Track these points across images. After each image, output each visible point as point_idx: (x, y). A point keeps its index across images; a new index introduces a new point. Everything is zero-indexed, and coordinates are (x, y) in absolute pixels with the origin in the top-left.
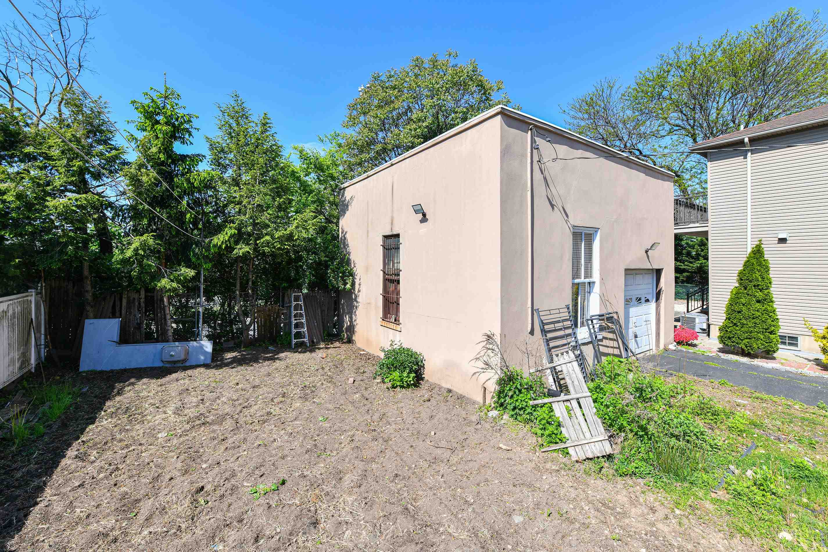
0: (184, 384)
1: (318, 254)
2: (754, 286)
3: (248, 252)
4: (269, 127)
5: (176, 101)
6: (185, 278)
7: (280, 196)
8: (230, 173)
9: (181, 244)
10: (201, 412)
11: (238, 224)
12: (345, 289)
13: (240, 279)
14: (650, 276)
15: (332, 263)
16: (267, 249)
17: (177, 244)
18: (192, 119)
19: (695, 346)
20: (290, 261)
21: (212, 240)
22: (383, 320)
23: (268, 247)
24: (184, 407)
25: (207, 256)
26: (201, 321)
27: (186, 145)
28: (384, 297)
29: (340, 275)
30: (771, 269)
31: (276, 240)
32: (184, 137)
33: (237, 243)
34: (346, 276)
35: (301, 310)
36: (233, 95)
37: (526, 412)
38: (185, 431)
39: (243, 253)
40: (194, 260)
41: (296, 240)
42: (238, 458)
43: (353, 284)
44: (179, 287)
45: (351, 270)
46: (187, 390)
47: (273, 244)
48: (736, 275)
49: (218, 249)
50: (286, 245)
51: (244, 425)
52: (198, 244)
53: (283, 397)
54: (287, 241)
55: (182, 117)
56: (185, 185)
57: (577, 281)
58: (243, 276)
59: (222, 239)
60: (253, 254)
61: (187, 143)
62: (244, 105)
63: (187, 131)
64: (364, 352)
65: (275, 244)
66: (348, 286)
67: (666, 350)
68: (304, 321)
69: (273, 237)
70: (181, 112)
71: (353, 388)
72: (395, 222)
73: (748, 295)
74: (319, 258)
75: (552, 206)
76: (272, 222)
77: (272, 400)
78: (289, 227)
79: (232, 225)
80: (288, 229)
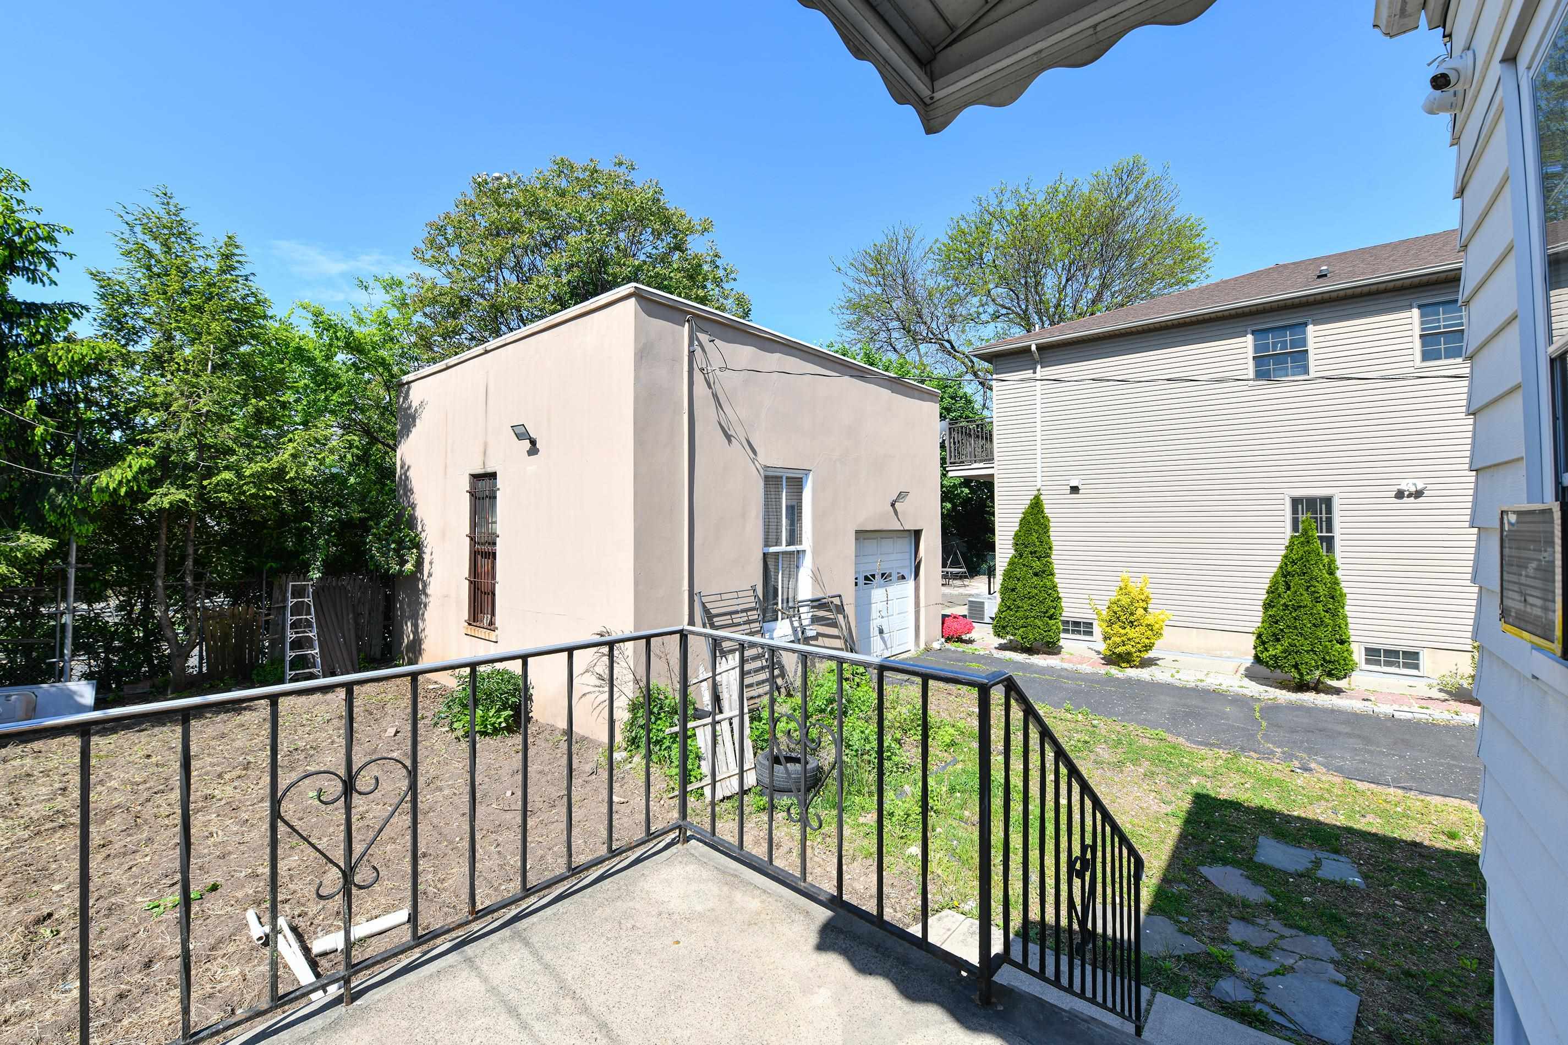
0: (22, 766)
1: (345, 507)
2: (1031, 553)
3: (183, 501)
4: (238, 262)
5: (19, 195)
6: (27, 555)
7: (259, 395)
8: (146, 344)
9: (23, 484)
10: (59, 807)
11: (160, 447)
12: (401, 572)
13: (167, 555)
14: (907, 540)
15: (377, 524)
16: (225, 497)
17: (11, 486)
18: (56, 234)
19: (970, 641)
20: (283, 519)
21: (95, 478)
22: (470, 624)
23: (229, 492)
24: (18, 804)
25: (84, 510)
26: (69, 641)
27: (40, 284)
28: (471, 582)
29: (393, 546)
30: (1051, 529)
31: (248, 480)
32: (36, 270)
33: (155, 483)
34: (404, 548)
35: (309, 613)
36: (159, 193)
37: (664, 747)
38: (18, 841)
39: (171, 503)
40: (52, 518)
41: (292, 479)
42: (131, 868)
43: (419, 563)
44: (13, 573)
45: (417, 535)
46: (28, 775)
47: (241, 487)
48: (1011, 538)
49: (111, 495)
50: (269, 489)
51: (152, 820)
52: (62, 486)
53: (246, 769)
54: (271, 482)
55: (31, 229)
56: (35, 368)
57: (773, 549)
58: (174, 549)
59: (118, 477)
60: (195, 506)
61: (42, 281)
62: (183, 215)
63: (45, 255)
64: (436, 686)
65: (245, 488)
66: (409, 567)
67: (928, 650)
68: (313, 634)
69: (239, 475)
70: (28, 219)
71: (392, 743)
72: (489, 452)
73: (1024, 565)
74: (347, 514)
75: (729, 437)
76: (242, 445)
77: (220, 776)
78: (277, 454)
79: (142, 449)
80: (275, 459)
